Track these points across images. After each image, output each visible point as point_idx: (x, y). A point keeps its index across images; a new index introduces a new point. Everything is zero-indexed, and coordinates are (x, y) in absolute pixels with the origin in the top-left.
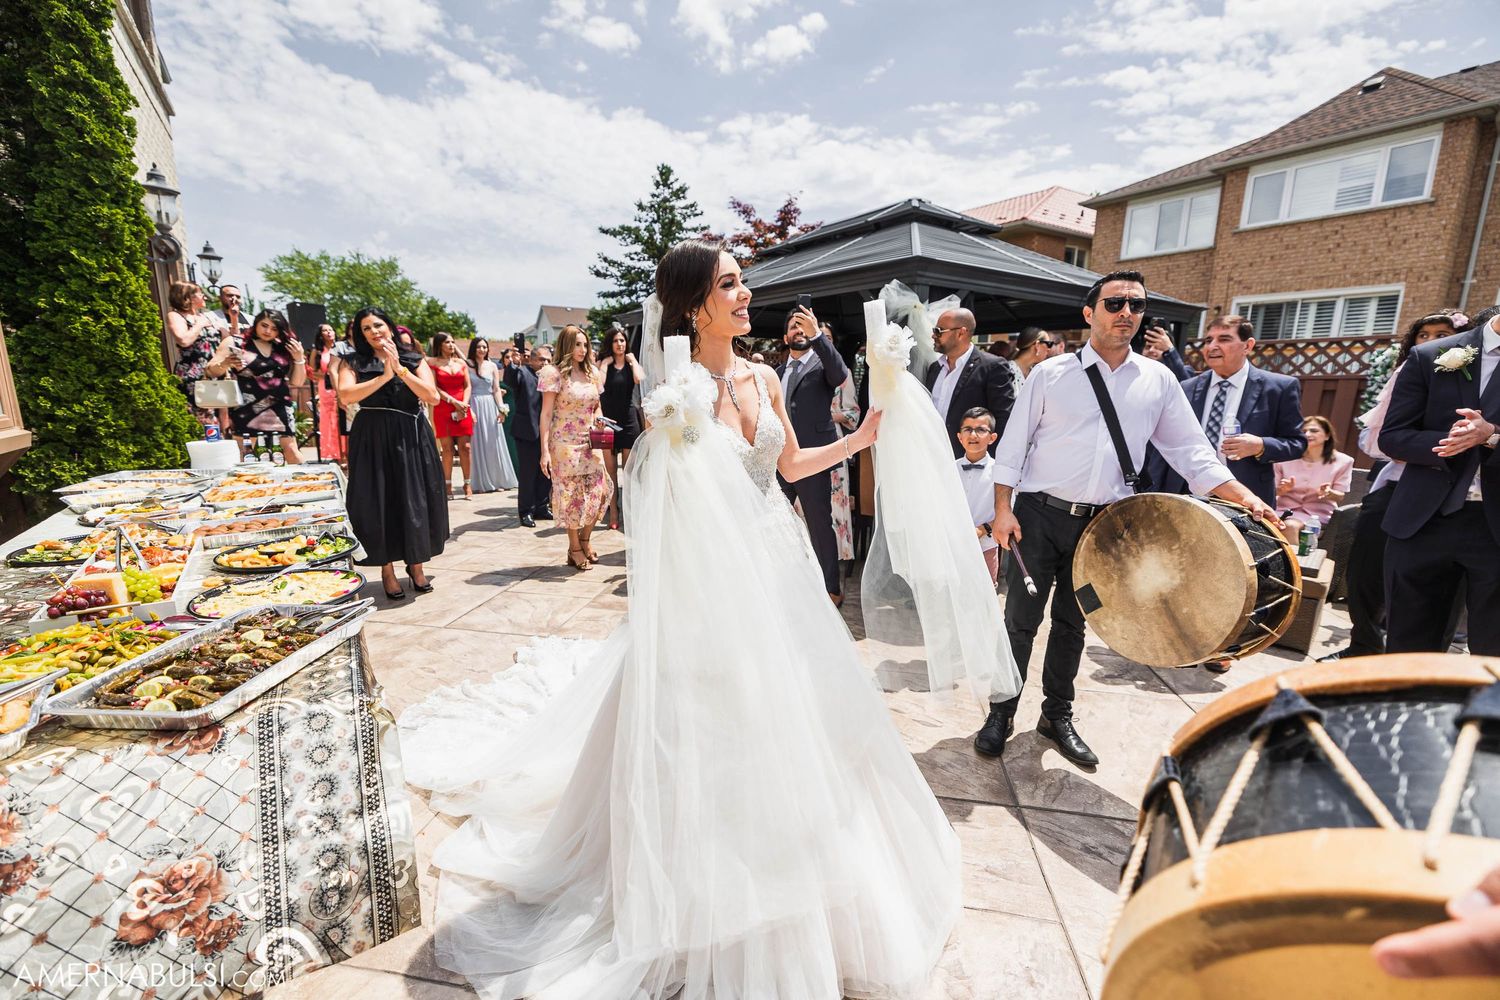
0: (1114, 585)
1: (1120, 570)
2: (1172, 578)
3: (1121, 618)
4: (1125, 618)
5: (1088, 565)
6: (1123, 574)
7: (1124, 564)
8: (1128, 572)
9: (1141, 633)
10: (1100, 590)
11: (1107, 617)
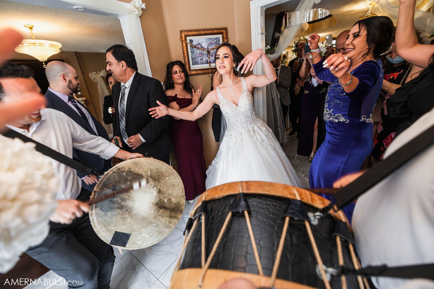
0: (129, 220)
1: (126, 211)
2: (152, 193)
3: (144, 230)
4: (145, 228)
5: (105, 225)
6: (129, 211)
7: (126, 207)
8: (131, 208)
9: (156, 226)
10: (122, 229)
11: (136, 236)
